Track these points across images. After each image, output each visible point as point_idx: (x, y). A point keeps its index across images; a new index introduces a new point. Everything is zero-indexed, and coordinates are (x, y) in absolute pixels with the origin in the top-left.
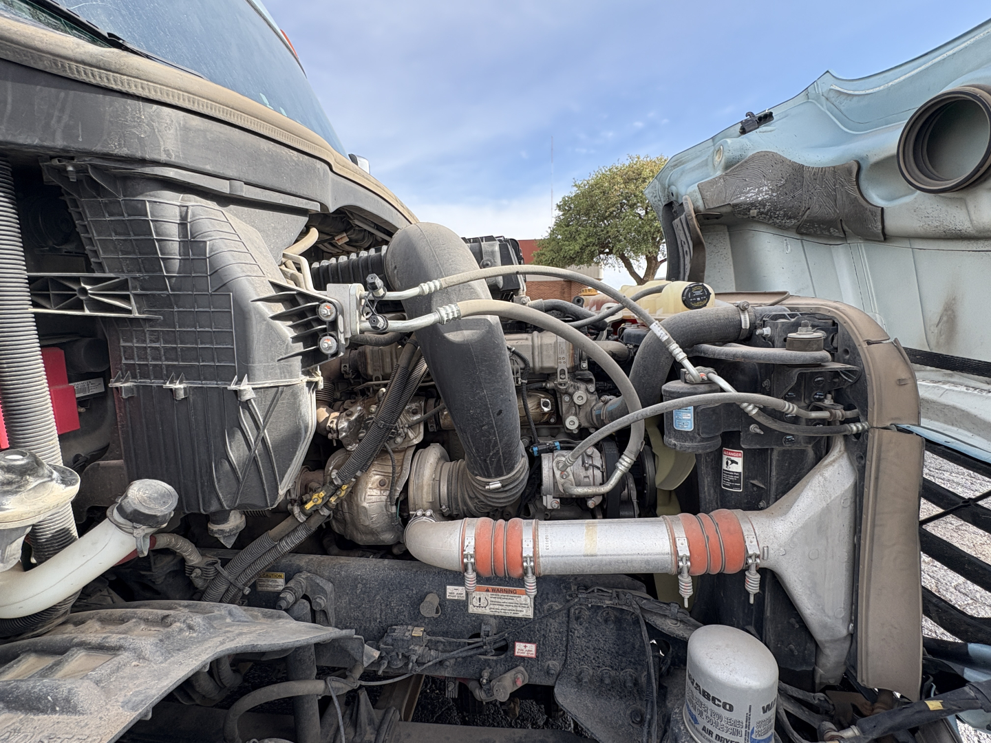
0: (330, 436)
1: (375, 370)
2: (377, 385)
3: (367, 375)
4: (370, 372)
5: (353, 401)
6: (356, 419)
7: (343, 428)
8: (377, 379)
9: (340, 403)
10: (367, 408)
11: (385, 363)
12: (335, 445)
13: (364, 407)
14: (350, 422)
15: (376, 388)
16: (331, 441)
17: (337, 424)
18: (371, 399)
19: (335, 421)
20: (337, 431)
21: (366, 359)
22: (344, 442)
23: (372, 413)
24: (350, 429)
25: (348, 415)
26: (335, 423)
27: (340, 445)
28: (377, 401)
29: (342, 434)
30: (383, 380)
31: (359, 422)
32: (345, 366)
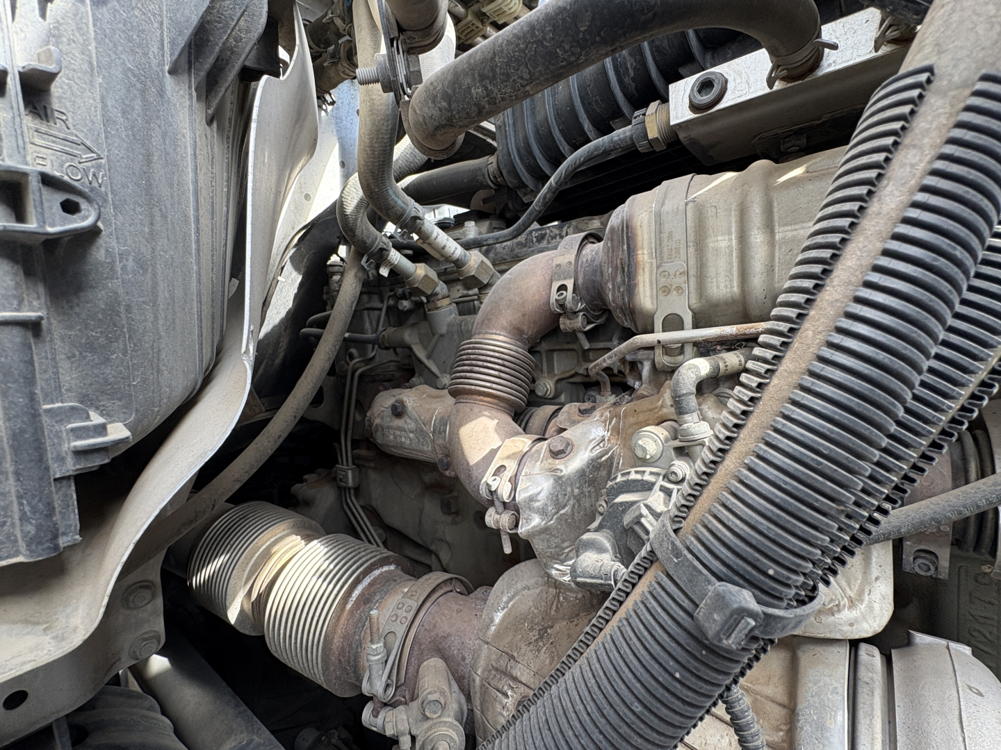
0: (491, 518)
1: (666, 290)
2: (666, 348)
3: (631, 311)
4: (645, 298)
5: (587, 405)
6: (582, 474)
7: (532, 499)
8: (673, 322)
9: (552, 408)
10: (625, 432)
11: (710, 256)
12: (508, 549)
13: (616, 431)
14: (559, 481)
15: (662, 359)
16: (497, 533)
17: (514, 481)
18: (644, 404)
19: (511, 466)
20: (512, 507)
21: (631, 251)
22: (538, 545)
23: (644, 462)
24: (559, 506)
25: (556, 454)
26: (508, 474)
27: (523, 551)
28: (669, 411)
29: (528, 520)
30: (696, 325)
31: (592, 482)
32: (563, 288)
